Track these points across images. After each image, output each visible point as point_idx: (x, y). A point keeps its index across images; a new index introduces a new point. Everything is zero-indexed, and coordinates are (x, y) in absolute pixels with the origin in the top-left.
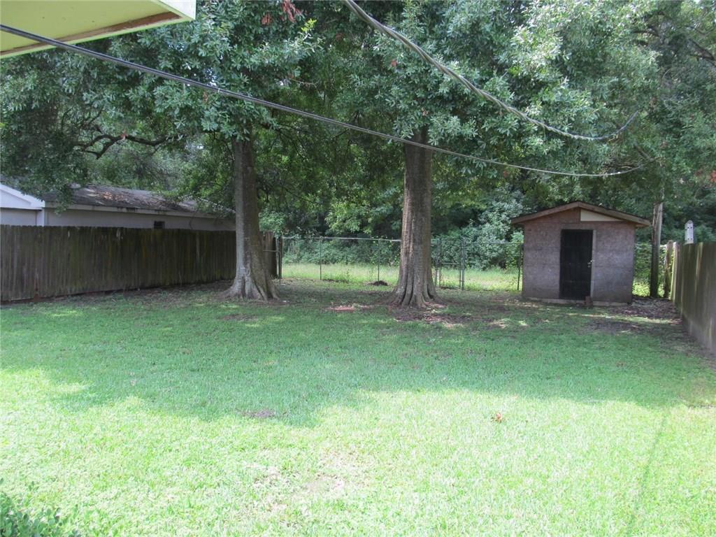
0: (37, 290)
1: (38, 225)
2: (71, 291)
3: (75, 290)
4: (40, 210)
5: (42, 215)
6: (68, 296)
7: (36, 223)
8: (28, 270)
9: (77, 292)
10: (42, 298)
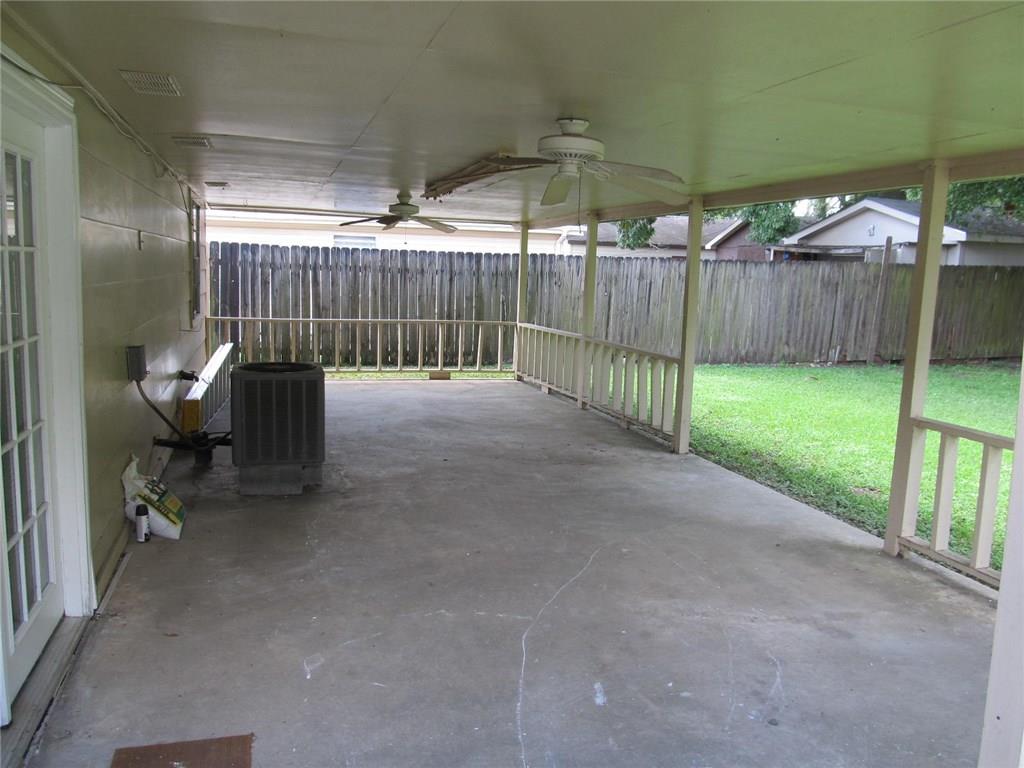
0: (950, 348)
1: (949, 264)
2: (989, 353)
3: (995, 353)
4: (955, 245)
5: (958, 251)
6: (984, 359)
7: (946, 261)
8: (944, 321)
9: (996, 356)
10: (955, 359)
